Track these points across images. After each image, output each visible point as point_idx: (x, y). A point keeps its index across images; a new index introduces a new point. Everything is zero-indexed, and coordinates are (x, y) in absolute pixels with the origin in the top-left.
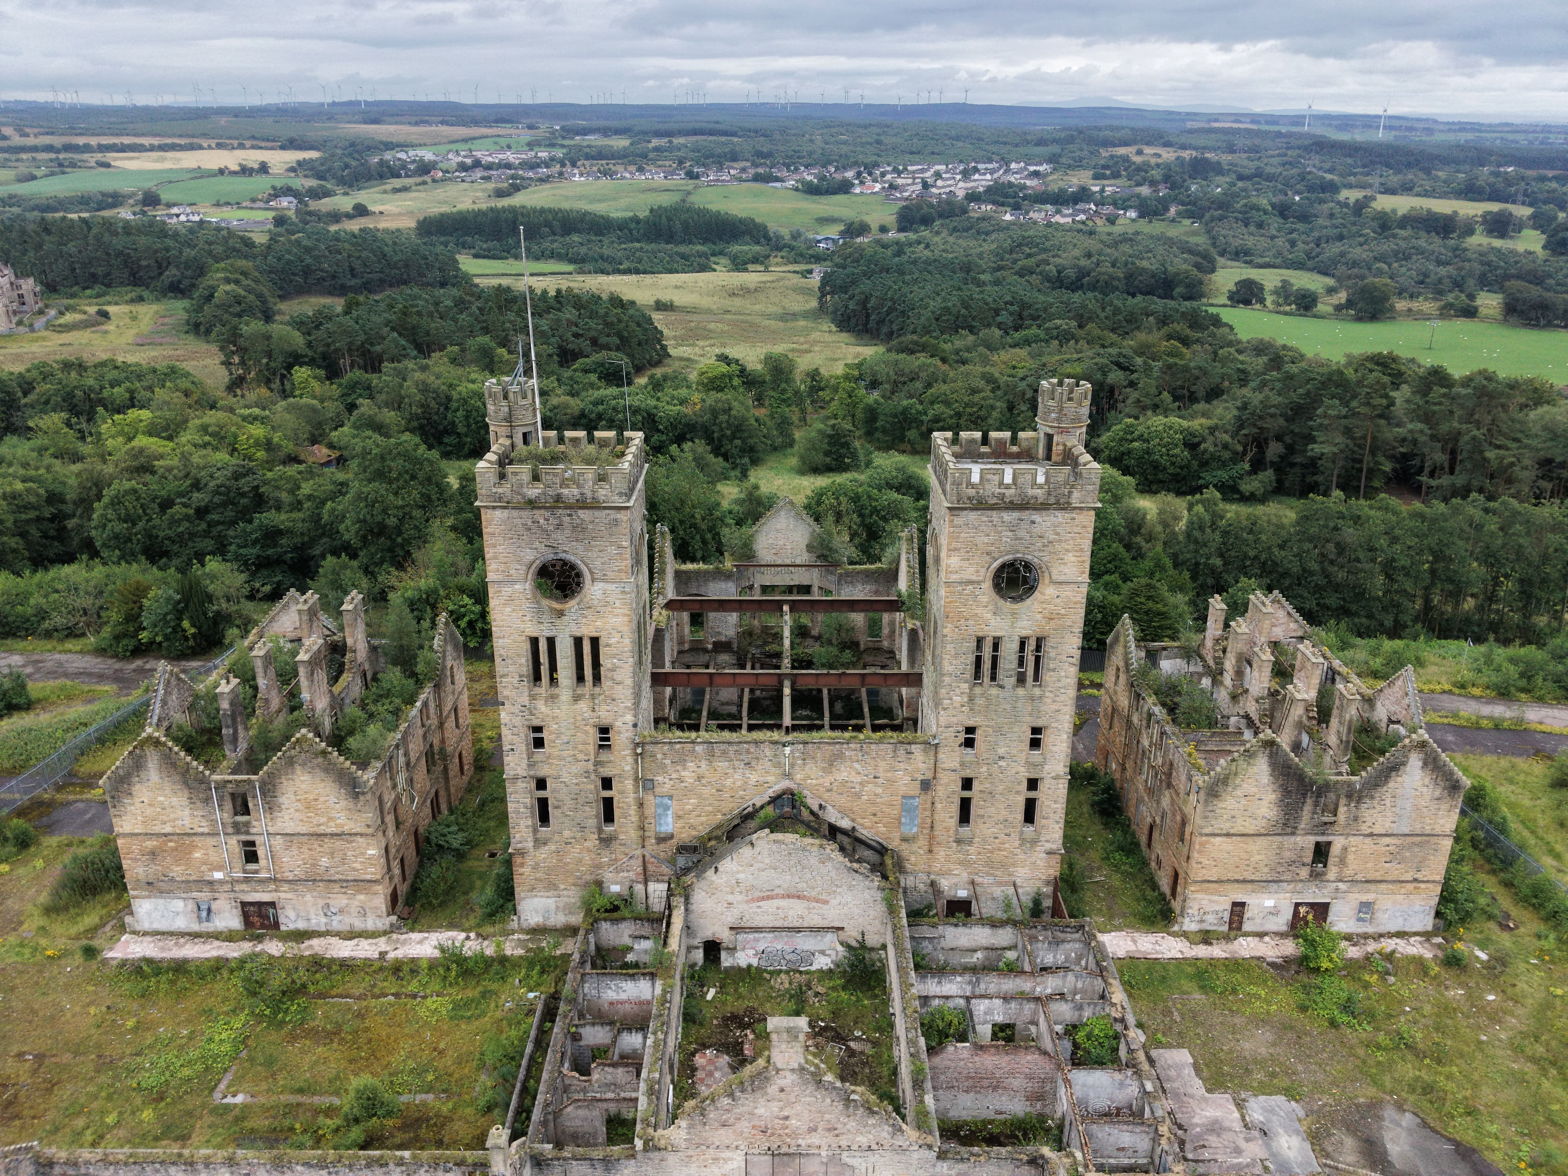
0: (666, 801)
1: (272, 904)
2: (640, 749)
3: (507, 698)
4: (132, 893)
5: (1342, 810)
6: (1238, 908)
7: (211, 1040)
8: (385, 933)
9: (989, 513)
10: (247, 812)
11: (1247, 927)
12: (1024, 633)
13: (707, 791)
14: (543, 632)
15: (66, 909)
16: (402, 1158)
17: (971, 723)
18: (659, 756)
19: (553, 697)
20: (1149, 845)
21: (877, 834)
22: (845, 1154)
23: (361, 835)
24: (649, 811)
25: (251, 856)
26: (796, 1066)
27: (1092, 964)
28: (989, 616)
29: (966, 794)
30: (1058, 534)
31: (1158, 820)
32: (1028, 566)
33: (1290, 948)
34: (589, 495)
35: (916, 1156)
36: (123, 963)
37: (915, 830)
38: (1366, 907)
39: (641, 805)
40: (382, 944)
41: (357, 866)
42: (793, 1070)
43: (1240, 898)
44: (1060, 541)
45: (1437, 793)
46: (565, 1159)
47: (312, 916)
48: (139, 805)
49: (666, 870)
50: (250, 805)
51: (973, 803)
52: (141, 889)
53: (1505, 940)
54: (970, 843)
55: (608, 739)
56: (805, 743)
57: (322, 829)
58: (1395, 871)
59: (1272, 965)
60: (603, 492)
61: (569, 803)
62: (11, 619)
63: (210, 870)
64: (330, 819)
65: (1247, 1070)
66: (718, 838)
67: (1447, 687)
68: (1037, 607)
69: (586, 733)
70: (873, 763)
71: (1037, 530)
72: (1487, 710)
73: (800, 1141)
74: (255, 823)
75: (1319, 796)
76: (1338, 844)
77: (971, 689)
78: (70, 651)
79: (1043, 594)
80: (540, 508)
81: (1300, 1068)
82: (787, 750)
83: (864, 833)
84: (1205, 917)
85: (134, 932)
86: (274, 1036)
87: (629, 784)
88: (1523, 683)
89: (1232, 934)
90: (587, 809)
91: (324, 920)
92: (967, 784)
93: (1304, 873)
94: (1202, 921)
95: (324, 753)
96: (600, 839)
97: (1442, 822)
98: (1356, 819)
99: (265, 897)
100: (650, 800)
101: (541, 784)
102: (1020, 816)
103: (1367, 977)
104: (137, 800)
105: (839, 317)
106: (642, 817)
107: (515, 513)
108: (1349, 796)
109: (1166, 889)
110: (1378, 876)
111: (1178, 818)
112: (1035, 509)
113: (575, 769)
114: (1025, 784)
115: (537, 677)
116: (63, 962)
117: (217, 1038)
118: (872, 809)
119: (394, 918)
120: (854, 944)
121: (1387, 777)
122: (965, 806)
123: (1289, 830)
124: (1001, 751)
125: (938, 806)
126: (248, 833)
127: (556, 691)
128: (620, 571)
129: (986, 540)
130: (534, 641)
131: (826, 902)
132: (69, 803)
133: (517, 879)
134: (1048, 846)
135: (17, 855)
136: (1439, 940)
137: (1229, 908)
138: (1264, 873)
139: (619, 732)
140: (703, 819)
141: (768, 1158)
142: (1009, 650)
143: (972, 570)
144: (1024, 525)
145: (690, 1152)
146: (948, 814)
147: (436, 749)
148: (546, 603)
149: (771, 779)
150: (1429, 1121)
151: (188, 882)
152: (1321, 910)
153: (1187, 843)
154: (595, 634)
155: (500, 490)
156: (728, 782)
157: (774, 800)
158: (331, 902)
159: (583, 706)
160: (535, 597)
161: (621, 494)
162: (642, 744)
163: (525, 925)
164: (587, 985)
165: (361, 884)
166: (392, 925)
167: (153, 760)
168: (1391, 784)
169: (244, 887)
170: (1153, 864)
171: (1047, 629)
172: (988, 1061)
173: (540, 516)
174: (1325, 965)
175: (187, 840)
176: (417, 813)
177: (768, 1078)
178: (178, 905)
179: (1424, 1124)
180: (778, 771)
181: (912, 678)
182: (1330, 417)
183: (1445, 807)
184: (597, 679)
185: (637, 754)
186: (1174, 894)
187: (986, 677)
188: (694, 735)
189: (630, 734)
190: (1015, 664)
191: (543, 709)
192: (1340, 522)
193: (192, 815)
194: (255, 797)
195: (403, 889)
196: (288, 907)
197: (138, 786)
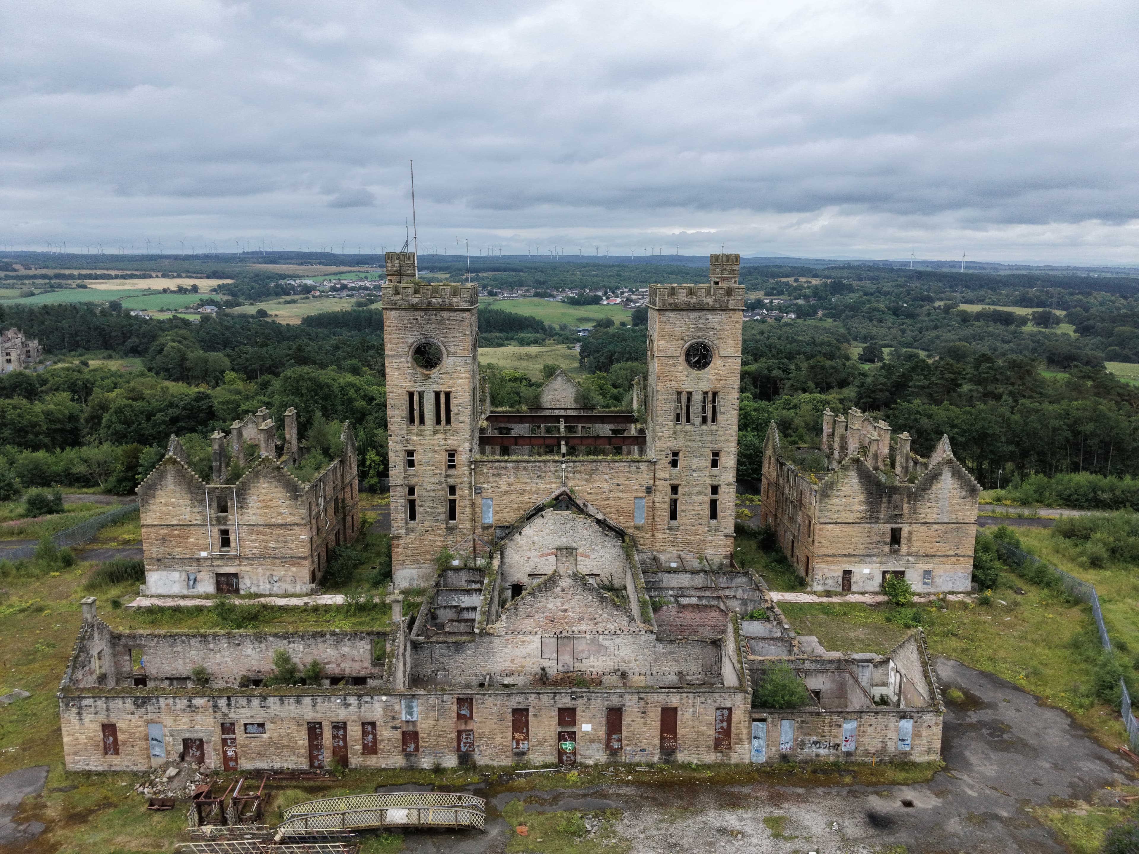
0: (489, 501)
1: (236, 575)
2: (474, 466)
3: (393, 432)
4: (147, 567)
5: (906, 505)
6: (847, 574)
8: (307, 595)
9: (681, 313)
10: (226, 510)
11: (854, 588)
12: (705, 389)
13: (514, 495)
14: (416, 389)
15: (100, 586)
17: (675, 448)
18: (485, 471)
19: (421, 431)
20: (792, 556)
21: (620, 523)
22: (601, 637)
23: (298, 525)
24: (478, 509)
25: (226, 542)
26: (571, 574)
28: (684, 378)
29: (674, 496)
30: (722, 326)
31: (796, 534)
32: (706, 347)
33: (882, 598)
34: (447, 301)
35: (643, 638)
36: (139, 608)
37: (643, 521)
38: (927, 574)
39: (473, 504)
40: (306, 599)
41: (293, 547)
42: (569, 576)
43: (848, 568)
44: (723, 331)
45: (963, 494)
46: (432, 643)
47: (261, 583)
48: (158, 505)
49: (487, 549)
50: (229, 505)
51: (679, 502)
52: (153, 564)
53: (1019, 598)
54: (677, 529)
55: (453, 461)
56: (575, 462)
57: (273, 521)
58: (943, 548)
59: (871, 605)
60: (456, 301)
61: (428, 503)
62: (47, 474)
63: (199, 551)
64: (279, 514)
65: (852, 644)
66: (521, 521)
67: (988, 501)
68: (712, 373)
69: (441, 455)
70: (616, 475)
71: (710, 324)
72: (1013, 511)
73: (574, 628)
74: (230, 517)
75: (890, 496)
76: (905, 530)
77: (675, 426)
78: (86, 493)
79: (715, 364)
80: (418, 310)
82: (564, 466)
83: (612, 523)
84: (827, 581)
85: (145, 596)
87: (466, 490)
88: (1036, 496)
89: (844, 592)
90: (440, 508)
91: (268, 586)
92: (674, 489)
93: (886, 549)
94: (825, 584)
95: (278, 468)
96: (447, 528)
97: (968, 514)
98: (915, 512)
99: (232, 570)
100: (478, 500)
101: (412, 491)
102: (707, 511)
103: (929, 609)
104: (158, 501)
106: (474, 513)
107: (404, 313)
108: (909, 497)
109: (803, 574)
110: (932, 552)
111: (807, 522)
112: (709, 310)
113: (433, 480)
114: (710, 489)
115: (412, 421)
118: (616, 507)
119: (313, 585)
120: (607, 584)
121: (931, 483)
122: (674, 503)
123: (874, 520)
124: (694, 467)
125: (657, 504)
126: (225, 524)
127: (423, 428)
128: (464, 350)
129: (680, 330)
130: (411, 395)
131: (588, 557)
132: (93, 550)
133: (394, 556)
134: (726, 531)
135: (64, 568)
136: (976, 595)
137: (841, 574)
138: (861, 550)
139: (461, 455)
140: (512, 513)
141: (555, 640)
142: (697, 399)
143: (673, 349)
144: (701, 321)
145: (508, 637)
146: (663, 511)
147: (340, 502)
148: (419, 370)
149: (553, 486)
150: (965, 663)
151: (184, 559)
152: (900, 575)
153: (812, 534)
154: (448, 390)
155: (396, 299)
156: (527, 488)
157: (557, 498)
158: (275, 573)
159: (439, 436)
160: (413, 366)
161: (466, 301)
162: (475, 462)
163: (398, 588)
164: (440, 597)
165: (295, 560)
166: (312, 589)
167: (171, 473)
168: (934, 488)
169: (219, 562)
170: (795, 565)
171: (719, 387)
172: (688, 616)
173: (418, 315)
174: (902, 600)
175: (186, 529)
176: (328, 533)
177: (555, 582)
178: (176, 575)
179: (962, 664)
180: (558, 481)
181: (640, 440)
182: (918, 387)
183: (969, 503)
184: (448, 422)
185: (471, 469)
186: (807, 574)
187: (684, 419)
188: (506, 457)
189: (468, 456)
190: (700, 410)
191: (415, 439)
192: (918, 416)
193: (191, 512)
194: (232, 499)
195: (319, 575)
196: (246, 577)
197: (159, 492)
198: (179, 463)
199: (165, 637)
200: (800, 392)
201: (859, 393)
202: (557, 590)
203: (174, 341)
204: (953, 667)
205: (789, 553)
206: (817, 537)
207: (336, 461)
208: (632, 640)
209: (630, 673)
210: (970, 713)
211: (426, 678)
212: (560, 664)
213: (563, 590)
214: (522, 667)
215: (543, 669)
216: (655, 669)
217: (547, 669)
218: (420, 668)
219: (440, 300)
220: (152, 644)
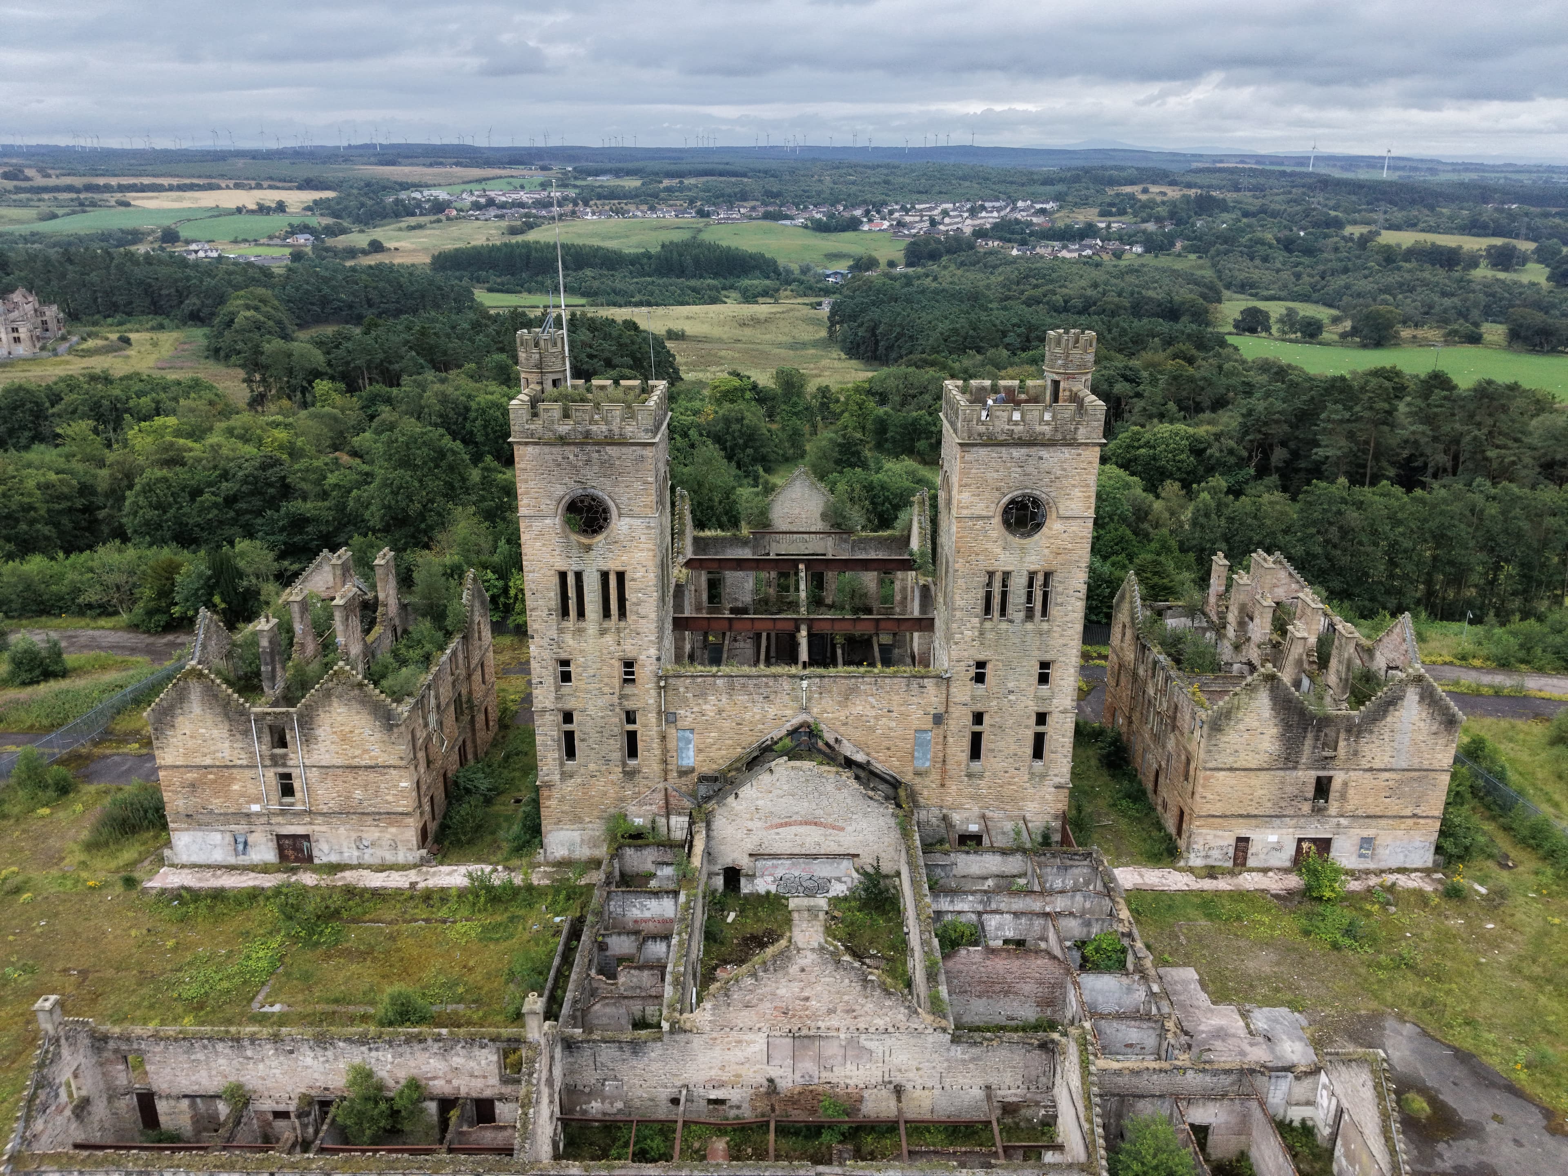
0: (688, 734)
1: (307, 837)
2: (664, 683)
3: (537, 631)
4: (171, 825)
5: (1342, 744)
6: (1242, 843)
7: (249, 957)
8: (415, 866)
9: (999, 449)
10: (284, 745)
11: (1251, 862)
12: (1033, 568)
13: (727, 724)
14: (571, 566)
15: (107, 844)
16: (440, 1034)
17: (981, 657)
18: (682, 690)
19: (580, 631)
20: (1155, 792)
21: (890, 767)
22: (863, 1036)
23: (395, 767)
24: (672, 744)
25: (287, 790)
26: (816, 945)
27: (1099, 886)
28: (999, 551)
29: (977, 728)
30: (1064, 470)
31: (1163, 764)
32: (1036, 502)
33: (1294, 881)
34: (617, 431)
35: (930, 1039)
36: (163, 891)
37: (928, 764)
38: (1367, 843)
39: (663, 738)
40: (413, 875)
41: (390, 798)
42: (813, 950)
43: (1244, 833)
44: (1066, 476)
45: (1434, 728)
46: (594, 1041)
47: (345, 849)
48: (180, 737)
49: (687, 803)
50: (288, 737)
51: (984, 737)
52: (181, 821)
53: (1505, 877)
54: (981, 776)
55: (632, 673)
56: (822, 677)
57: (356, 762)
58: (1395, 806)
59: (1276, 896)
60: (630, 430)
61: (594, 736)
62: (45, 597)
63: (249, 803)
64: (366, 751)
65: (1251, 986)
66: (738, 770)
67: (1448, 659)
68: (1044, 542)
69: (612, 666)
70: (887, 697)
71: (1044, 466)
72: (1487, 679)
73: (820, 1024)
74: (292, 756)
75: (1319, 730)
76: (1339, 778)
77: (981, 624)
78: (103, 628)
79: (1050, 529)
80: (569, 444)
81: (1303, 984)
82: (805, 684)
83: (879, 766)
85: (172, 865)
86: (309, 955)
87: (652, 717)
88: (1522, 654)
89: (1237, 870)
90: (612, 742)
91: (356, 853)
92: (978, 718)
93: (1306, 807)
94: (1207, 857)
95: (360, 685)
96: (625, 773)
97: (1440, 756)
98: (1356, 753)
99: (300, 830)
100: (672, 732)
101: (568, 717)
102: (1029, 751)
103: (1369, 907)
104: (179, 732)
105: (848, 345)
106: (665, 751)
107: (546, 449)
108: (1349, 731)
109: (1172, 830)
110: (1378, 811)
111: (1183, 757)
112: (1043, 445)
113: (600, 702)
114: (1034, 718)
115: (565, 613)
116: (104, 892)
117: (254, 955)
118: (886, 743)
119: (424, 852)
120: (870, 870)
121: (1386, 712)
122: (976, 740)
123: (1291, 765)
124: (1011, 685)
125: (950, 740)
126: (284, 765)
127: (582, 625)
128: (645, 506)
129: (995, 475)
130: (563, 576)
131: (842, 829)
132: (106, 757)
133: (544, 812)
134: (1058, 780)
135: (57, 800)
136: (1440, 876)
137: (1233, 843)
138: (1268, 808)
139: (644, 666)
140: (724, 752)
141: (789, 1040)
142: (1018, 585)
143: (982, 505)
144: (1031, 461)
145: (714, 1035)
146: (960, 748)
147: (464, 699)
148: (574, 537)
149: (789, 712)
150: (1429, 1030)
151: (226, 814)
152: (1324, 845)
153: (1191, 780)
154: (620, 569)
155: (532, 427)
156: (748, 716)
157: (792, 733)
158: (364, 835)
159: (609, 639)
160: (564, 531)
161: (647, 431)
162: (666, 678)
163: (551, 858)
164: (612, 903)
165: (392, 817)
166: (422, 858)
167: (195, 691)
168: (1389, 719)
169: (280, 819)
170: (1159, 808)
171: (1055, 564)
172: (1000, 965)
173: (570, 452)
174: (1327, 894)
175: (226, 773)
176: (446, 757)
177: (789, 958)
178: (216, 837)
179: (1425, 1033)
180: (796, 705)
181: (923, 623)
182: (1333, 421)
183: (1442, 741)
184: (622, 613)
185: (660, 688)
186: (1179, 833)
187: (996, 612)
188: (714, 669)
189: (654, 668)
190: (1024, 599)
191: (571, 642)
192: (1343, 507)
193: (232, 747)
194: (292, 729)
195: (432, 827)
196: (322, 840)
197: (180, 719)
198: (207, 677)
199: (176, 1040)
200: (1156, 421)
201: (1243, 425)
202: (794, 970)
203: (248, 307)
204: (1410, 1039)
205: (1150, 786)
206: (1199, 790)
207: (456, 640)
208: (912, 1041)
209: (909, 1086)
210: (1441, 1147)
211: (587, 1090)
212: (798, 1074)
213: (803, 970)
214: (738, 1076)
215: (771, 1081)
216: (947, 1082)
217: (777, 1081)
218: (577, 1076)
219: (604, 428)
220: (157, 1049)
